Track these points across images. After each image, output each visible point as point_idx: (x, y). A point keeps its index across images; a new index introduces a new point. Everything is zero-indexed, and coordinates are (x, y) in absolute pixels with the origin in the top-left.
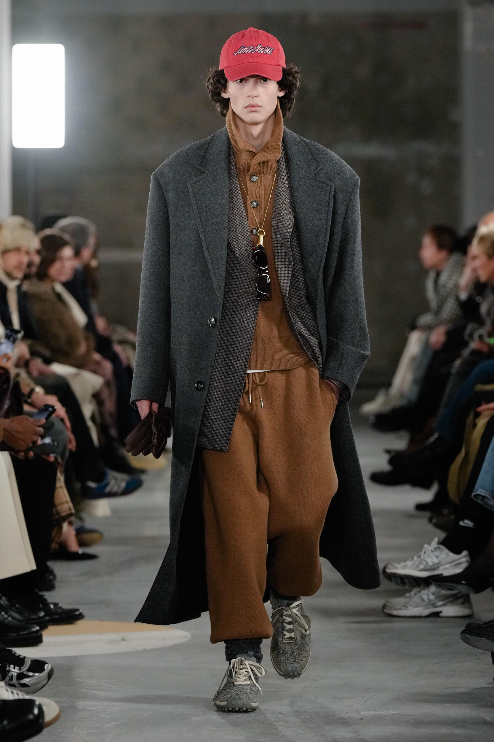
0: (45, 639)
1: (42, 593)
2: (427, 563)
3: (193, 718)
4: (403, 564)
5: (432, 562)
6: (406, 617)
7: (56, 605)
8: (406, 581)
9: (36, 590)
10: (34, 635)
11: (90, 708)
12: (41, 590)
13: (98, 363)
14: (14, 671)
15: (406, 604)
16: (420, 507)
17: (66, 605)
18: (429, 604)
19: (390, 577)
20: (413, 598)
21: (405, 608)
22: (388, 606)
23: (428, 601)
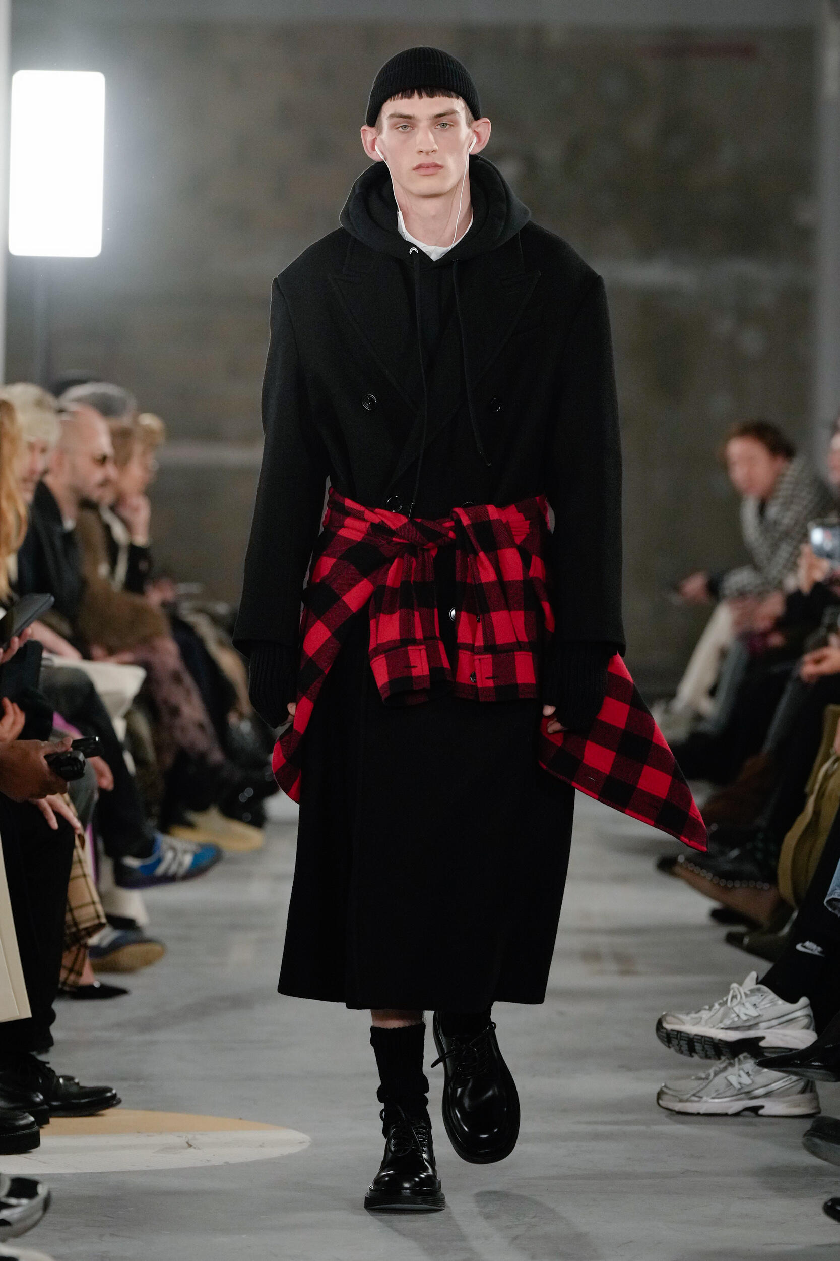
2: (737, 1016)
18: (740, 1092)
19: (669, 1038)
20: (711, 1081)
21: (696, 1099)
22: (666, 1093)
23: (739, 1087)
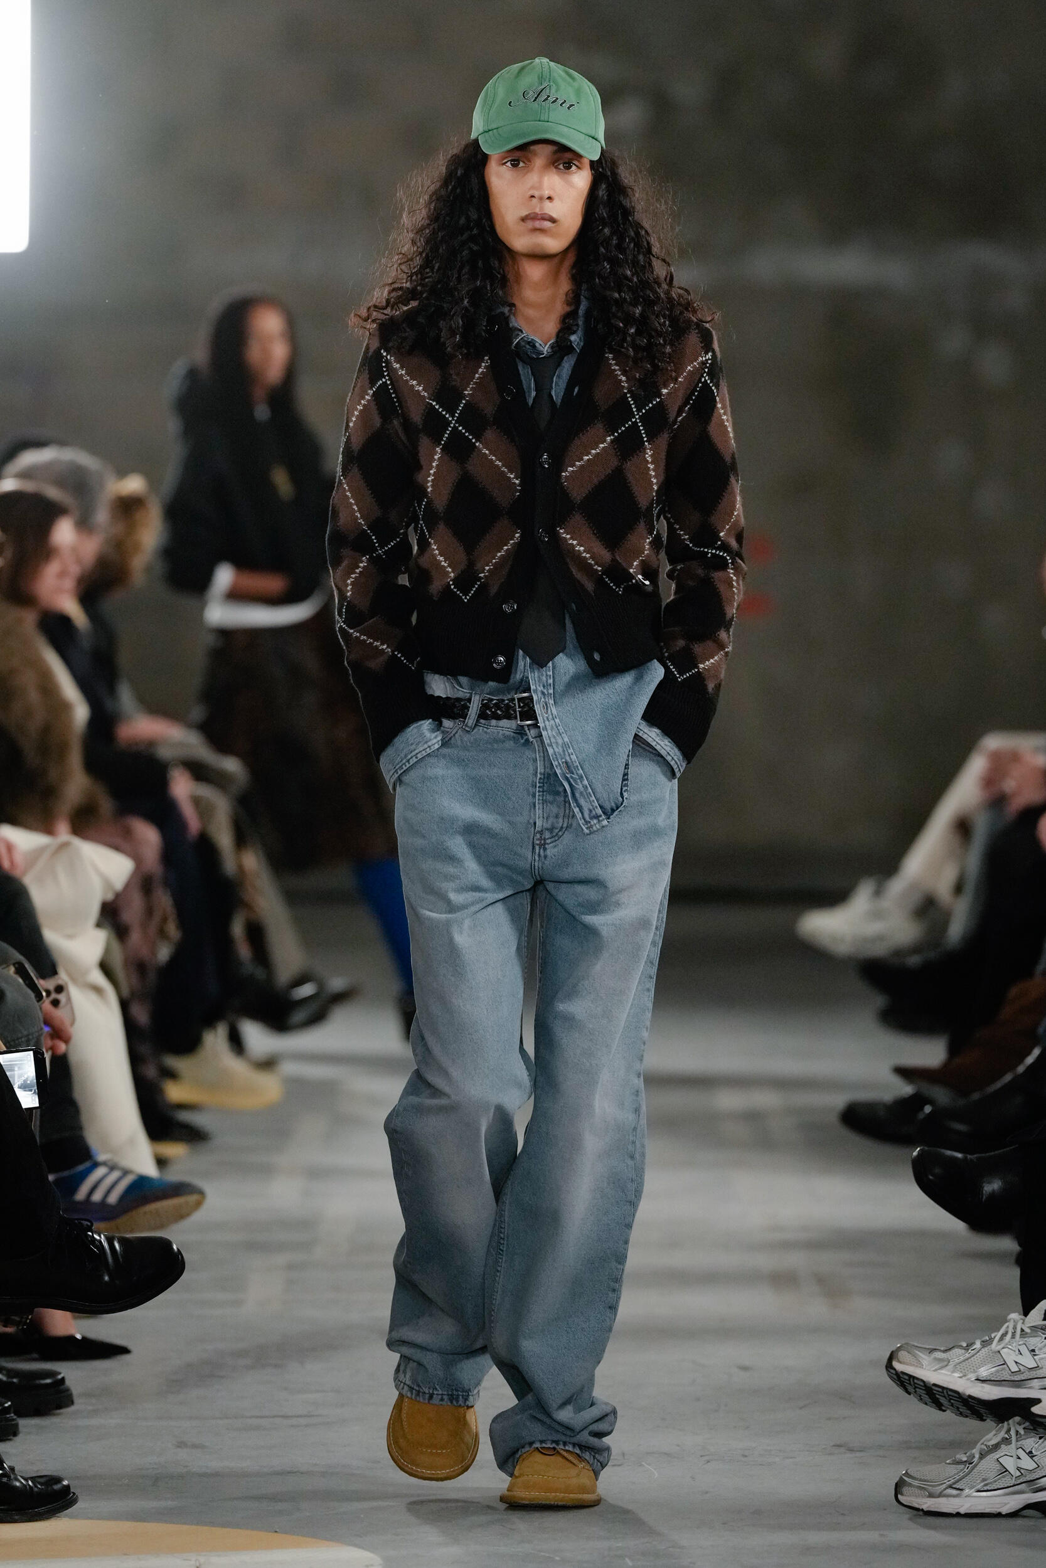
2: (1004, 1364)
4: (940, 1356)
5: (1018, 1363)
15: (958, 1481)
18: (1019, 1482)
20: (976, 1465)
21: (954, 1492)
22: (910, 1485)
23: (1018, 1474)
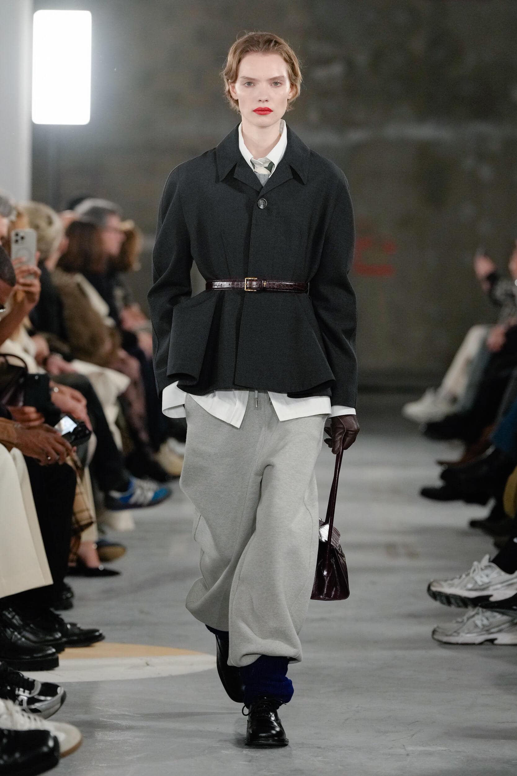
0: (61, 662)
1: (57, 612)
2: (476, 582)
3: (223, 751)
4: (450, 582)
5: (481, 581)
6: (457, 644)
7: (73, 625)
8: (453, 601)
9: (52, 609)
10: (50, 658)
11: (110, 739)
12: (57, 609)
13: (123, 361)
14: (24, 695)
15: (458, 630)
16: (474, 524)
17: (84, 625)
18: (482, 630)
19: (435, 595)
20: (465, 623)
21: (456, 634)
22: (438, 631)
23: (482, 627)
